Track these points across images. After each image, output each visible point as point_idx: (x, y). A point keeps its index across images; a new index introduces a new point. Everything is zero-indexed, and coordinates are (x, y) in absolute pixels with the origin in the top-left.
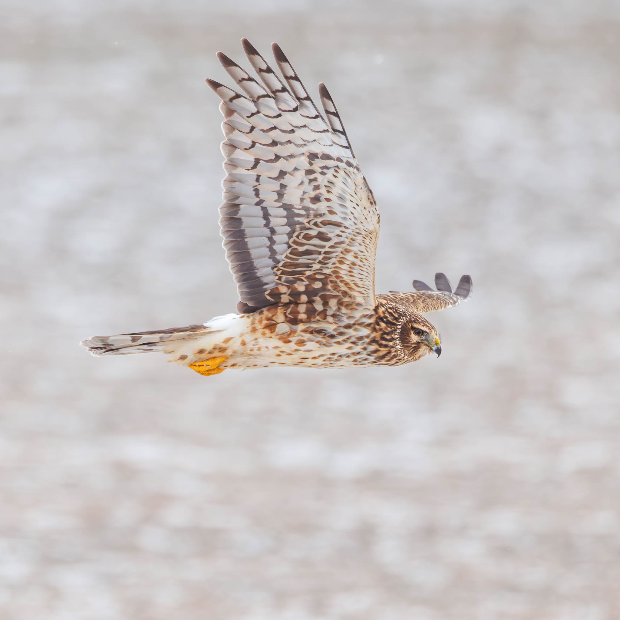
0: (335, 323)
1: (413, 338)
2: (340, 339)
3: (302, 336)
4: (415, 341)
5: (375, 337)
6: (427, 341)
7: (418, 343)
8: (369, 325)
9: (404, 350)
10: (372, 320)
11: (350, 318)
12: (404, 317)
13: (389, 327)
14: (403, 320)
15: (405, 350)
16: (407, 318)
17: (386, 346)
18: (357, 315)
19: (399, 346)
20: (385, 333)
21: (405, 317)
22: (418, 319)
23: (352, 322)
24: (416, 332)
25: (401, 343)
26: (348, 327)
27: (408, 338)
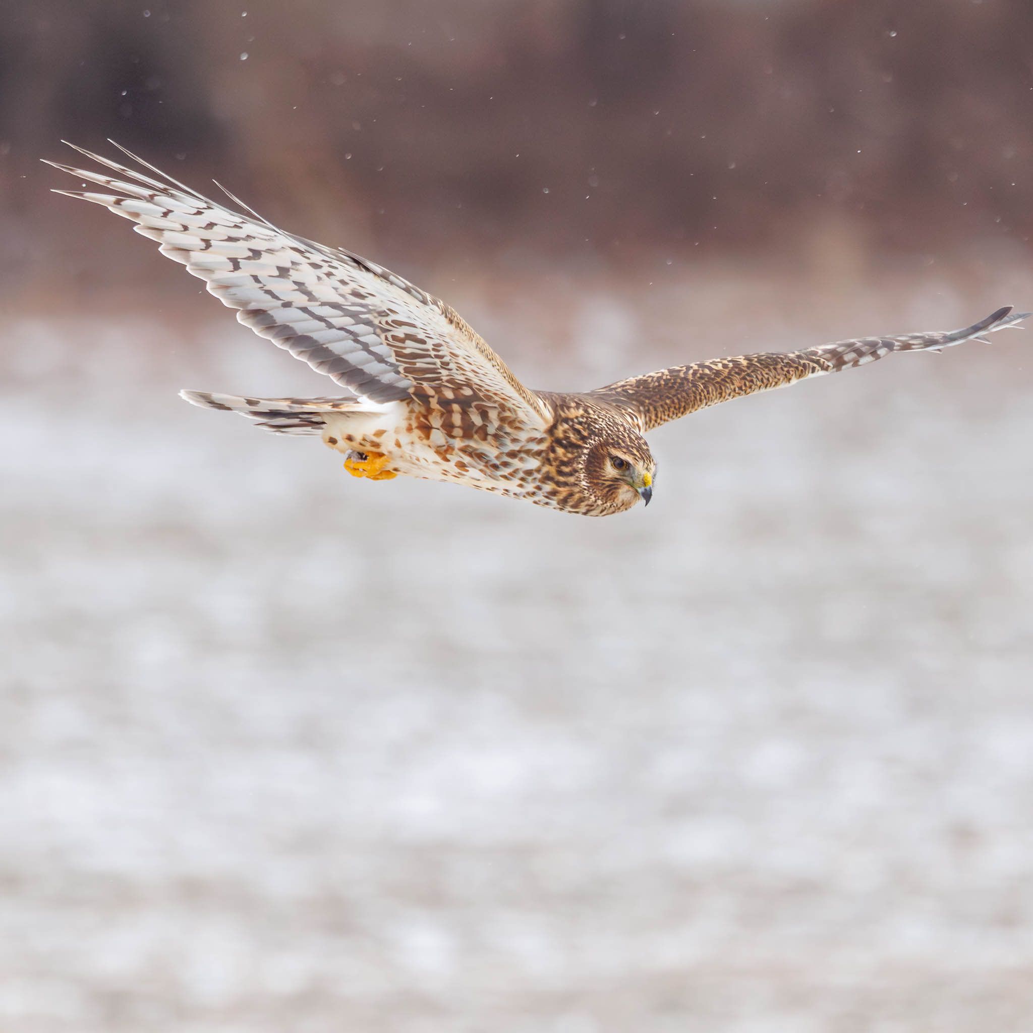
0: (497, 447)
1: (607, 471)
2: (506, 471)
3: (461, 457)
4: (610, 476)
5: (548, 472)
6: (632, 478)
7: (616, 480)
8: (539, 453)
9: (593, 490)
10: (543, 446)
11: (515, 440)
12: (596, 436)
13: (569, 452)
14: (595, 441)
15: (595, 490)
16: (601, 439)
17: (566, 484)
18: (523, 436)
19: (584, 483)
20: (563, 463)
21: (599, 437)
22: (620, 441)
23: (516, 447)
24: (616, 463)
25: (587, 478)
26: (513, 454)
27: (598, 470)
